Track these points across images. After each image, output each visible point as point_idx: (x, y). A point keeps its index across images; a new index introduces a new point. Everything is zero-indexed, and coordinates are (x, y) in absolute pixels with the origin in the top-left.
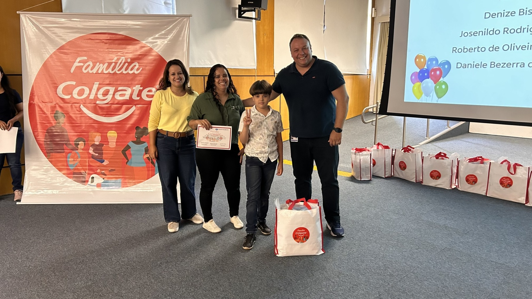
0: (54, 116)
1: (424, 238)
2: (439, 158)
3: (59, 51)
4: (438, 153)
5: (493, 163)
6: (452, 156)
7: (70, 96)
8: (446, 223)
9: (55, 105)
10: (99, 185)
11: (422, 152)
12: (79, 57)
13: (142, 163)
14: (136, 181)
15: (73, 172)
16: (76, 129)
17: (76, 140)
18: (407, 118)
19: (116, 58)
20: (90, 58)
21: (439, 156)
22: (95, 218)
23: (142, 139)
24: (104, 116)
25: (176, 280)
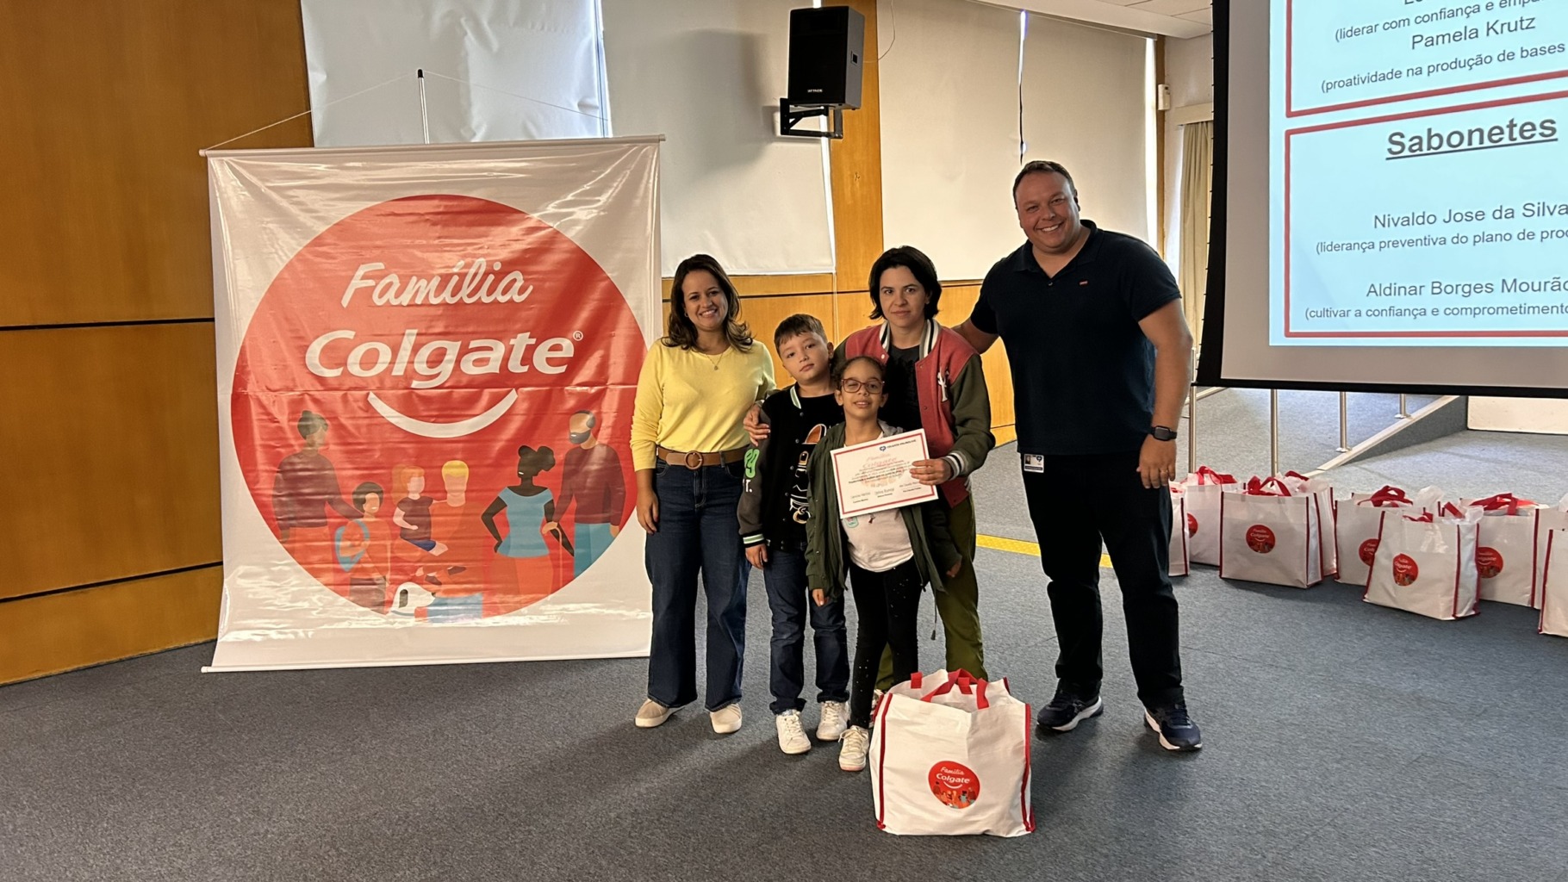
0: (299, 426)
1: (1356, 730)
2: (1385, 503)
3: (312, 249)
4: (1381, 489)
5: (1542, 510)
6: (1423, 496)
7: (341, 369)
8: (1420, 688)
9: (302, 395)
10: (420, 613)
11: (1331, 489)
12: (363, 264)
13: (538, 546)
14: (522, 598)
15: (352, 579)
16: (358, 460)
17: (358, 488)
18: (1280, 392)
19: (462, 263)
20: (392, 265)
21: (1381, 497)
22: (419, 702)
23: (536, 481)
24: (433, 422)
25: (667, 859)
